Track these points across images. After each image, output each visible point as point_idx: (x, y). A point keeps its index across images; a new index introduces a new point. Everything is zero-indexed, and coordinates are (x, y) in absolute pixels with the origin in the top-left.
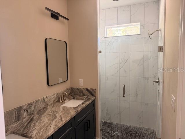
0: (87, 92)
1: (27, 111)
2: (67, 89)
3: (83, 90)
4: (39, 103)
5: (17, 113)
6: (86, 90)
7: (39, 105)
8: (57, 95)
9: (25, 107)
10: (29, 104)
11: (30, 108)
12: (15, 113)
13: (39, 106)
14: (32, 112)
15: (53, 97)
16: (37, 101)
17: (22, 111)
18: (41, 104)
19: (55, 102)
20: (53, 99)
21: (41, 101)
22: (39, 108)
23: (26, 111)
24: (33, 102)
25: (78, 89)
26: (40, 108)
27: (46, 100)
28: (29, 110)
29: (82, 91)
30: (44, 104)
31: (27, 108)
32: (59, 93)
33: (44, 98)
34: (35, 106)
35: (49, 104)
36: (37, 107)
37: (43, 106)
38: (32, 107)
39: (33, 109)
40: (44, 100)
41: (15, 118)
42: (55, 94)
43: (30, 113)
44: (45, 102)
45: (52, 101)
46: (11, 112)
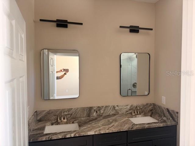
0: (167, 113)
1: (97, 112)
2: (147, 104)
3: (164, 110)
4: (109, 109)
6: (167, 110)
7: (108, 111)
8: (130, 107)
9: (95, 108)
10: (99, 107)
11: (99, 110)
12: (87, 111)
14: (101, 114)
15: (125, 107)
16: (106, 107)
17: (93, 111)
18: (111, 110)
19: (128, 112)
20: (126, 110)
21: (111, 108)
24: (103, 107)
25: (159, 107)
26: (109, 114)
27: (117, 108)
28: (98, 112)
30: (114, 111)
31: (97, 109)
32: (134, 106)
33: (114, 106)
34: (104, 110)
35: (120, 113)
36: (106, 111)
37: (113, 113)
38: (102, 110)
39: (102, 112)
40: (115, 108)
41: (86, 114)
42: (128, 105)
43: (99, 114)
44: (115, 110)
45: (124, 111)
46: (83, 109)
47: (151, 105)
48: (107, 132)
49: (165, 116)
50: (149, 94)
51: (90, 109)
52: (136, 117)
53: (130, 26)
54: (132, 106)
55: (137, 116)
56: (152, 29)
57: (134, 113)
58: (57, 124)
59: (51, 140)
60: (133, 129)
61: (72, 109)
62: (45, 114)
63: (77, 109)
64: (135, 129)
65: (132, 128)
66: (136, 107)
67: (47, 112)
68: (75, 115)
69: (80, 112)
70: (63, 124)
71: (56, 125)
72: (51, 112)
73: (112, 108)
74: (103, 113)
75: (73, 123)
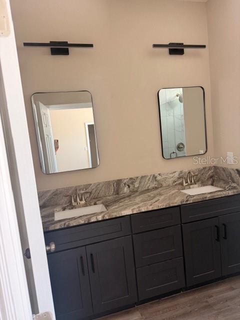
0: (238, 175)
1: (129, 187)
2: (204, 168)
3: (232, 172)
4: (147, 181)
5: (115, 186)
6: (236, 172)
8: (179, 174)
9: (125, 181)
10: (131, 179)
11: (132, 183)
13: (146, 184)
14: (135, 189)
15: (171, 175)
16: (142, 177)
17: (122, 185)
18: (149, 182)
19: (176, 183)
20: (172, 179)
22: (147, 187)
23: (127, 187)
24: (137, 178)
25: (224, 170)
27: (159, 178)
28: (131, 187)
29: (230, 173)
30: (155, 183)
31: (129, 182)
32: (185, 173)
33: (154, 175)
34: (140, 183)
35: (164, 185)
36: (142, 184)
37: (153, 185)
38: (136, 182)
39: (137, 185)
40: (156, 178)
41: (113, 190)
42: (175, 172)
43: (133, 189)
44: (156, 180)
45: (170, 181)
46: (108, 184)
47: (210, 168)
48: (150, 208)
49: (234, 182)
50: (206, 151)
51: (119, 182)
52: (190, 188)
53: (170, 44)
54: (181, 172)
55: (191, 186)
56: (204, 47)
57: (187, 182)
58: (72, 208)
59: (69, 227)
60: (189, 202)
61: (91, 184)
62: (50, 195)
63: (98, 185)
64: (191, 202)
65: (187, 201)
66: (189, 173)
67: (53, 193)
68: (96, 194)
69: (103, 189)
70: (80, 207)
71: (70, 209)
72: (58, 192)
73: (151, 178)
74: (138, 187)
75: (95, 204)
